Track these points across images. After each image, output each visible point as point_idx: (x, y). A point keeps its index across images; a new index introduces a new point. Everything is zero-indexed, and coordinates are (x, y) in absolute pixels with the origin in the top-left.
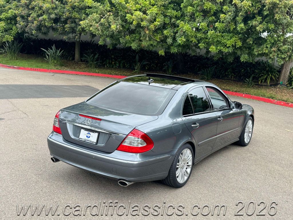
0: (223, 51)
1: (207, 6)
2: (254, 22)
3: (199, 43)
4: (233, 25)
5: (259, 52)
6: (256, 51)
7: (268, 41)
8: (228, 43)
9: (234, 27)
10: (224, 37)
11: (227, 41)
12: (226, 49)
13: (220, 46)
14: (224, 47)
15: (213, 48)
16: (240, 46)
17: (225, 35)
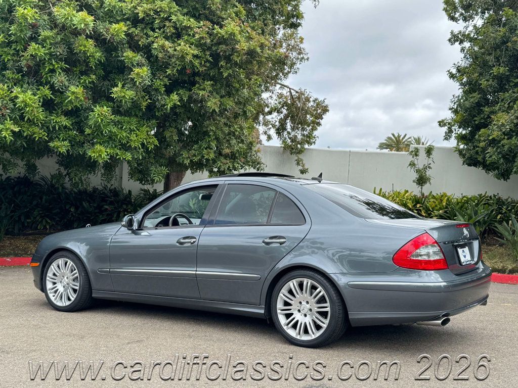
0: (120, 158)
1: (85, 46)
2: (201, 93)
3: (51, 140)
4: (147, 97)
6: (187, 155)
7: (211, 133)
8: (133, 137)
9: (149, 101)
10: (118, 125)
11: (128, 133)
12: (125, 153)
13: (112, 146)
14: (120, 149)
15: (100, 151)
16: (156, 145)
17: (124, 121)
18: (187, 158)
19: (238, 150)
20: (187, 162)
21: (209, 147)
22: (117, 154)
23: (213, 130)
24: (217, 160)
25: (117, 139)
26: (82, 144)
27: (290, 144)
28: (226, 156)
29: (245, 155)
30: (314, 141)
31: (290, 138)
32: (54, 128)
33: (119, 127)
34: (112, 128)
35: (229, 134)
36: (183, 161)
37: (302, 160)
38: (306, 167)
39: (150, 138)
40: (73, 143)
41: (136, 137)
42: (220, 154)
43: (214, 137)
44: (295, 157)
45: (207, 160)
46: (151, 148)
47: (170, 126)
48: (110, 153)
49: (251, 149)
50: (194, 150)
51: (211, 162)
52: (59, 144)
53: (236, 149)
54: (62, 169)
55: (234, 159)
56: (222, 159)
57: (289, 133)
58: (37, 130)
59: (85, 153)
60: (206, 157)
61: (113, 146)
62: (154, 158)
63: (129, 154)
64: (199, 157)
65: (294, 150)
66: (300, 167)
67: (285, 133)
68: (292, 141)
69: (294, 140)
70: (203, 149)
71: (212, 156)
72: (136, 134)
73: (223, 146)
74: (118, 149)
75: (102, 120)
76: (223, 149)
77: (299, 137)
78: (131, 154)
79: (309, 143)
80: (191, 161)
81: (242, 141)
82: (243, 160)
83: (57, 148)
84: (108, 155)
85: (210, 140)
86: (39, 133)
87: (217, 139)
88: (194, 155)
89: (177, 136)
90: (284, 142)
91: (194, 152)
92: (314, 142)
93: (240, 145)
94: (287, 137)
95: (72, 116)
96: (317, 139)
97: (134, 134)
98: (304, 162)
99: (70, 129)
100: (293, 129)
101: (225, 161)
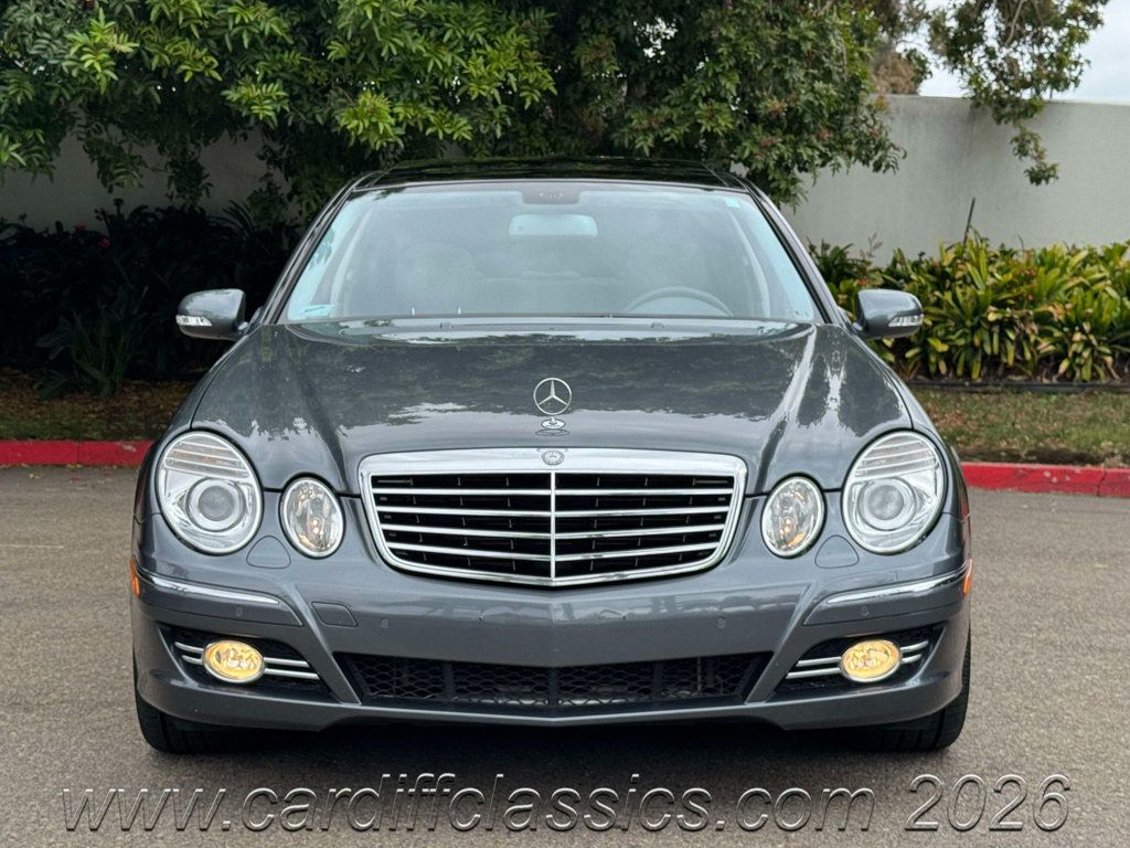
0: (435, 135)
3: (231, 80)
5: (669, 130)
6: (645, 123)
7: (723, 49)
8: (476, 67)
10: (429, 29)
11: (461, 55)
12: (452, 118)
13: (411, 96)
14: (436, 106)
15: (375, 111)
16: (548, 90)
17: (447, 16)
18: (645, 132)
19: (809, 104)
20: (645, 144)
21: (716, 95)
22: (427, 123)
23: (728, 40)
24: (742, 138)
25: (426, 70)
26: (320, 93)
27: (995, 86)
28: (771, 123)
29: (835, 121)
30: (1075, 74)
31: (993, 70)
32: (237, 41)
33: (432, 34)
34: (410, 39)
35: (782, 49)
36: (632, 143)
37: (1035, 138)
38: (1049, 161)
39: (528, 69)
40: (298, 90)
41: (485, 65)
42: (753, 117)
43: (732, 62)
44: (1011, 130)
45: (710, 136)
46: (533, 101)
47: (594, 30)
48: (406, 117)
49: (855, 100)
50: (668, 103)
51: (723, 143)
52: (254, 92)
53: (803, 98)
54: (278, 176)
55: (798, 133)
56: (758, 131)
57: (991, 53)
58: (186, 48)
59: (330, 120)
60: (706, 126)
61: (415, 95)
62: (546, 134)
63: (464, 121)
64: (684, 129)
65: (1008, 109)
66: (1030, 163)
67: (979, 52)
68: (1000, 77)
69: (1008, 73)
70: (696, 102)
71: (725, 123)
72: (485, 57)
73: (761, 89)
74: (429, 105)
75: (376, 12)
76: (758, 100)
77: (1026, 66)
78: (471, 120)
79: (1058, 82)
80: (658, 140)
81: (827, 76)
82: (826, 135)
83: (249, 104)
84: (398, 124)
85: (718, 70)
86: (194, 60)
87: (744, 68)
88: (669, 122)
89: (614, 60)
90: (975, 80)
91: (666, 110)
92: (1076, 81)
93: (819, 85)
94: (985, 66)
95: (291, 5)
96: (1085, 67)
97: (478, 55)
98: (1041, 144)
99: (285, 47)
100: (1004, 39)
101: (765, 139)
